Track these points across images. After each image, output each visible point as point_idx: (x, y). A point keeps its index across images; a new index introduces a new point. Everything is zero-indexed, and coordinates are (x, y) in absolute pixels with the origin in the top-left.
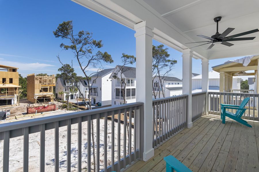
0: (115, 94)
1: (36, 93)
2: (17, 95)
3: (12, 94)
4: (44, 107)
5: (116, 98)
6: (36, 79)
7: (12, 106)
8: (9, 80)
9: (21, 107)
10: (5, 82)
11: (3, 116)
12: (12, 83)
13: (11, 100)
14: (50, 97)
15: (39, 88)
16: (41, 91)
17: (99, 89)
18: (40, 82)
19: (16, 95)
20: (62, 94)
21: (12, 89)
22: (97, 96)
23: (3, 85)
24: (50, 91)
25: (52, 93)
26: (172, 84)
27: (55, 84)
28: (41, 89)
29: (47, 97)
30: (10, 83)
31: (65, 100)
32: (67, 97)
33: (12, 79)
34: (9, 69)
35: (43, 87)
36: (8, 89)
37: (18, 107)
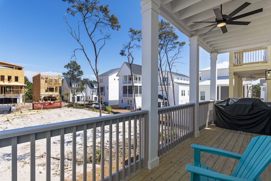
0: (122, 92)
1: (42, 93)
2: (23, 94)
3: (18, 92)
4: (50, 104)
5: (124, 96)
6: (41, 78)
7: (17, 104)
8: (14, 78)
9: (26, 106)
10: (11, 80)
11: (8, 110)
12: (18, 81)
13: (17, 98)
14: (56, 97)
15: (45, 88)
16: (46, 91)
17: (106, 89)
18: (46, 82)
19: (21, 95)
20: (68, 95)
21: (17, 87)
22: (104, 95)
23: (9, 83)
24: (56, 92)
25: (58, 93)
26: (181, 79)
27: (61, 85)
28: (47, 89)
29: (53, 97)
30: (15, 81)
31: (71, 101)
32: (74, 98)
33: (18, 77)
34: (15, 67)
35: (49, 87)
36: (14, 88)
37: (23, 105)
